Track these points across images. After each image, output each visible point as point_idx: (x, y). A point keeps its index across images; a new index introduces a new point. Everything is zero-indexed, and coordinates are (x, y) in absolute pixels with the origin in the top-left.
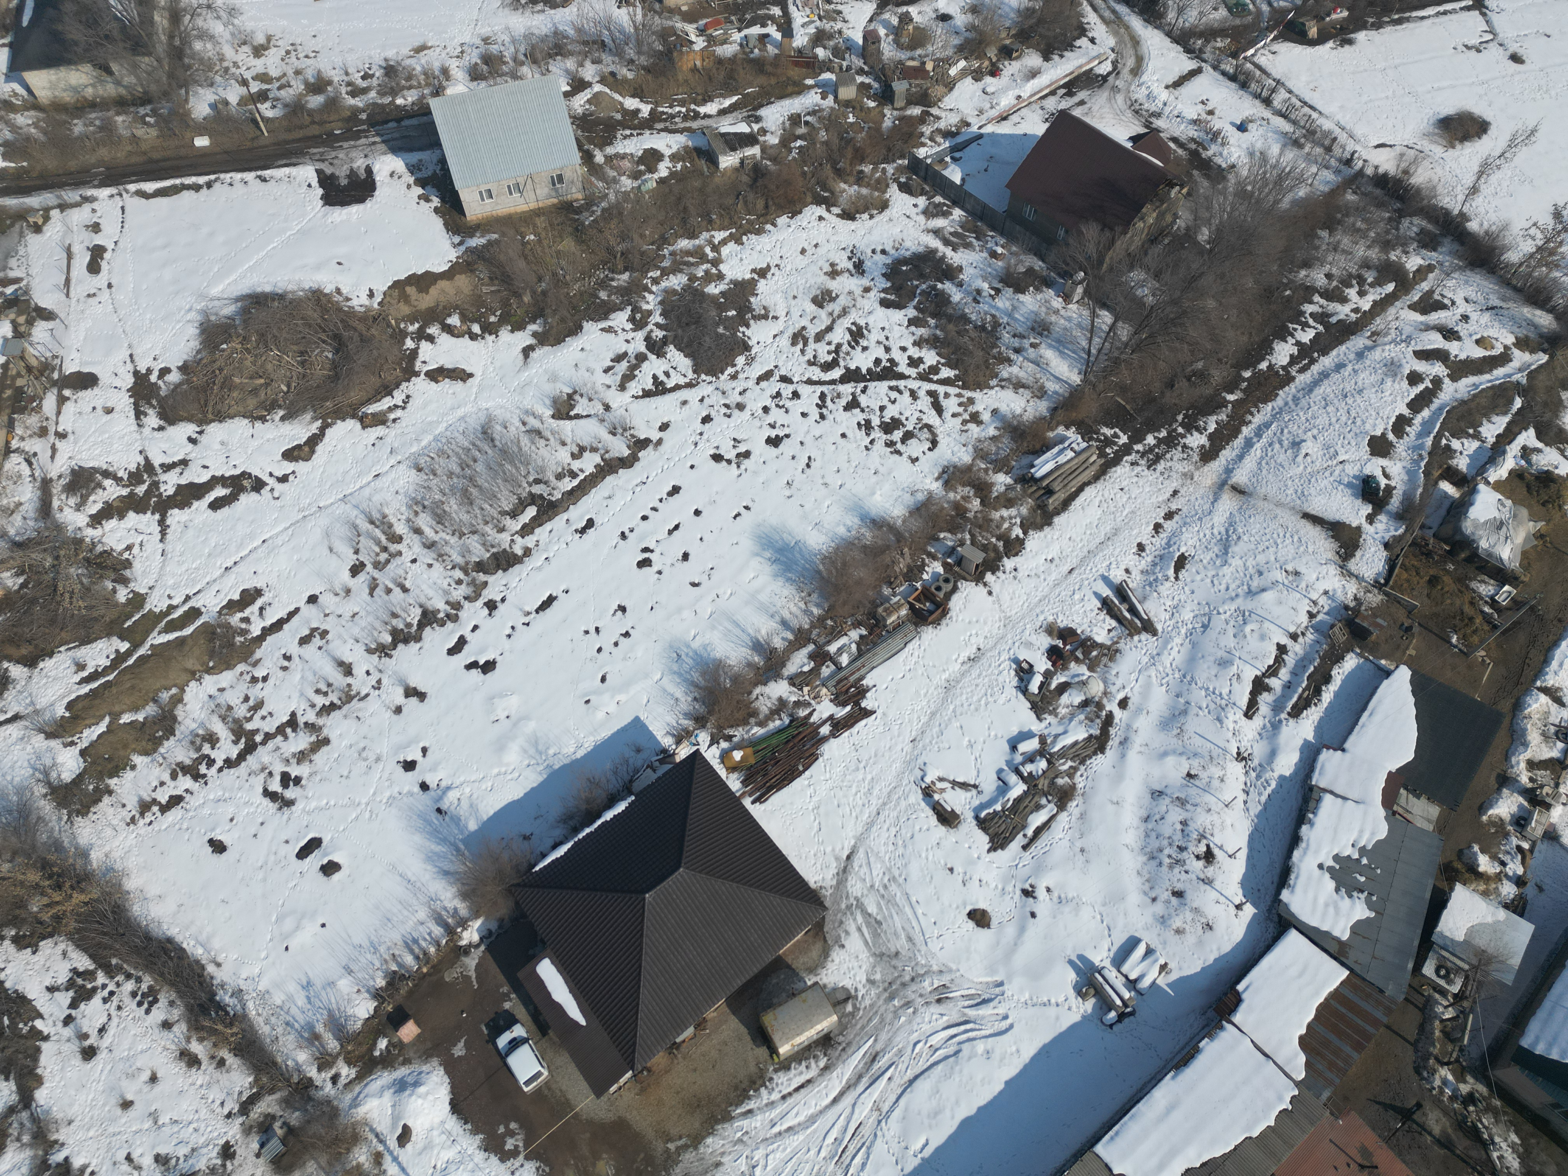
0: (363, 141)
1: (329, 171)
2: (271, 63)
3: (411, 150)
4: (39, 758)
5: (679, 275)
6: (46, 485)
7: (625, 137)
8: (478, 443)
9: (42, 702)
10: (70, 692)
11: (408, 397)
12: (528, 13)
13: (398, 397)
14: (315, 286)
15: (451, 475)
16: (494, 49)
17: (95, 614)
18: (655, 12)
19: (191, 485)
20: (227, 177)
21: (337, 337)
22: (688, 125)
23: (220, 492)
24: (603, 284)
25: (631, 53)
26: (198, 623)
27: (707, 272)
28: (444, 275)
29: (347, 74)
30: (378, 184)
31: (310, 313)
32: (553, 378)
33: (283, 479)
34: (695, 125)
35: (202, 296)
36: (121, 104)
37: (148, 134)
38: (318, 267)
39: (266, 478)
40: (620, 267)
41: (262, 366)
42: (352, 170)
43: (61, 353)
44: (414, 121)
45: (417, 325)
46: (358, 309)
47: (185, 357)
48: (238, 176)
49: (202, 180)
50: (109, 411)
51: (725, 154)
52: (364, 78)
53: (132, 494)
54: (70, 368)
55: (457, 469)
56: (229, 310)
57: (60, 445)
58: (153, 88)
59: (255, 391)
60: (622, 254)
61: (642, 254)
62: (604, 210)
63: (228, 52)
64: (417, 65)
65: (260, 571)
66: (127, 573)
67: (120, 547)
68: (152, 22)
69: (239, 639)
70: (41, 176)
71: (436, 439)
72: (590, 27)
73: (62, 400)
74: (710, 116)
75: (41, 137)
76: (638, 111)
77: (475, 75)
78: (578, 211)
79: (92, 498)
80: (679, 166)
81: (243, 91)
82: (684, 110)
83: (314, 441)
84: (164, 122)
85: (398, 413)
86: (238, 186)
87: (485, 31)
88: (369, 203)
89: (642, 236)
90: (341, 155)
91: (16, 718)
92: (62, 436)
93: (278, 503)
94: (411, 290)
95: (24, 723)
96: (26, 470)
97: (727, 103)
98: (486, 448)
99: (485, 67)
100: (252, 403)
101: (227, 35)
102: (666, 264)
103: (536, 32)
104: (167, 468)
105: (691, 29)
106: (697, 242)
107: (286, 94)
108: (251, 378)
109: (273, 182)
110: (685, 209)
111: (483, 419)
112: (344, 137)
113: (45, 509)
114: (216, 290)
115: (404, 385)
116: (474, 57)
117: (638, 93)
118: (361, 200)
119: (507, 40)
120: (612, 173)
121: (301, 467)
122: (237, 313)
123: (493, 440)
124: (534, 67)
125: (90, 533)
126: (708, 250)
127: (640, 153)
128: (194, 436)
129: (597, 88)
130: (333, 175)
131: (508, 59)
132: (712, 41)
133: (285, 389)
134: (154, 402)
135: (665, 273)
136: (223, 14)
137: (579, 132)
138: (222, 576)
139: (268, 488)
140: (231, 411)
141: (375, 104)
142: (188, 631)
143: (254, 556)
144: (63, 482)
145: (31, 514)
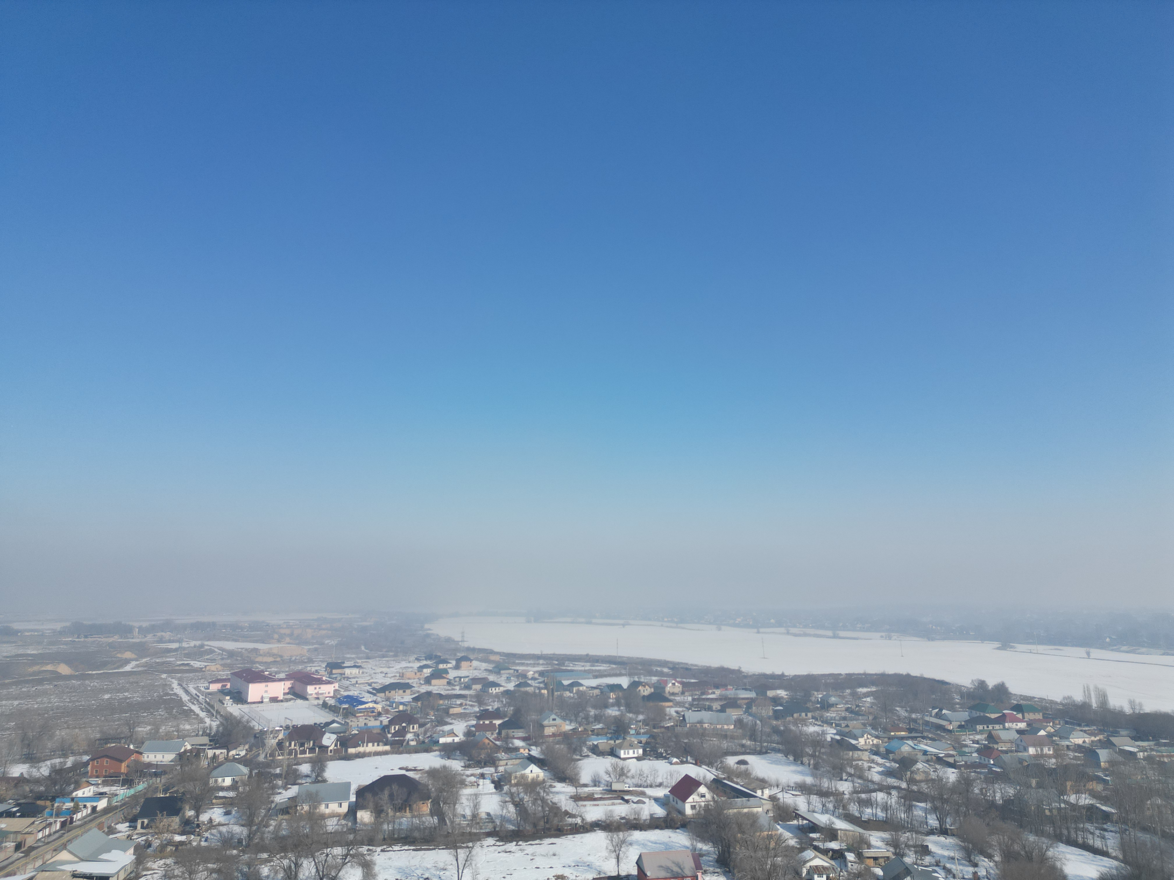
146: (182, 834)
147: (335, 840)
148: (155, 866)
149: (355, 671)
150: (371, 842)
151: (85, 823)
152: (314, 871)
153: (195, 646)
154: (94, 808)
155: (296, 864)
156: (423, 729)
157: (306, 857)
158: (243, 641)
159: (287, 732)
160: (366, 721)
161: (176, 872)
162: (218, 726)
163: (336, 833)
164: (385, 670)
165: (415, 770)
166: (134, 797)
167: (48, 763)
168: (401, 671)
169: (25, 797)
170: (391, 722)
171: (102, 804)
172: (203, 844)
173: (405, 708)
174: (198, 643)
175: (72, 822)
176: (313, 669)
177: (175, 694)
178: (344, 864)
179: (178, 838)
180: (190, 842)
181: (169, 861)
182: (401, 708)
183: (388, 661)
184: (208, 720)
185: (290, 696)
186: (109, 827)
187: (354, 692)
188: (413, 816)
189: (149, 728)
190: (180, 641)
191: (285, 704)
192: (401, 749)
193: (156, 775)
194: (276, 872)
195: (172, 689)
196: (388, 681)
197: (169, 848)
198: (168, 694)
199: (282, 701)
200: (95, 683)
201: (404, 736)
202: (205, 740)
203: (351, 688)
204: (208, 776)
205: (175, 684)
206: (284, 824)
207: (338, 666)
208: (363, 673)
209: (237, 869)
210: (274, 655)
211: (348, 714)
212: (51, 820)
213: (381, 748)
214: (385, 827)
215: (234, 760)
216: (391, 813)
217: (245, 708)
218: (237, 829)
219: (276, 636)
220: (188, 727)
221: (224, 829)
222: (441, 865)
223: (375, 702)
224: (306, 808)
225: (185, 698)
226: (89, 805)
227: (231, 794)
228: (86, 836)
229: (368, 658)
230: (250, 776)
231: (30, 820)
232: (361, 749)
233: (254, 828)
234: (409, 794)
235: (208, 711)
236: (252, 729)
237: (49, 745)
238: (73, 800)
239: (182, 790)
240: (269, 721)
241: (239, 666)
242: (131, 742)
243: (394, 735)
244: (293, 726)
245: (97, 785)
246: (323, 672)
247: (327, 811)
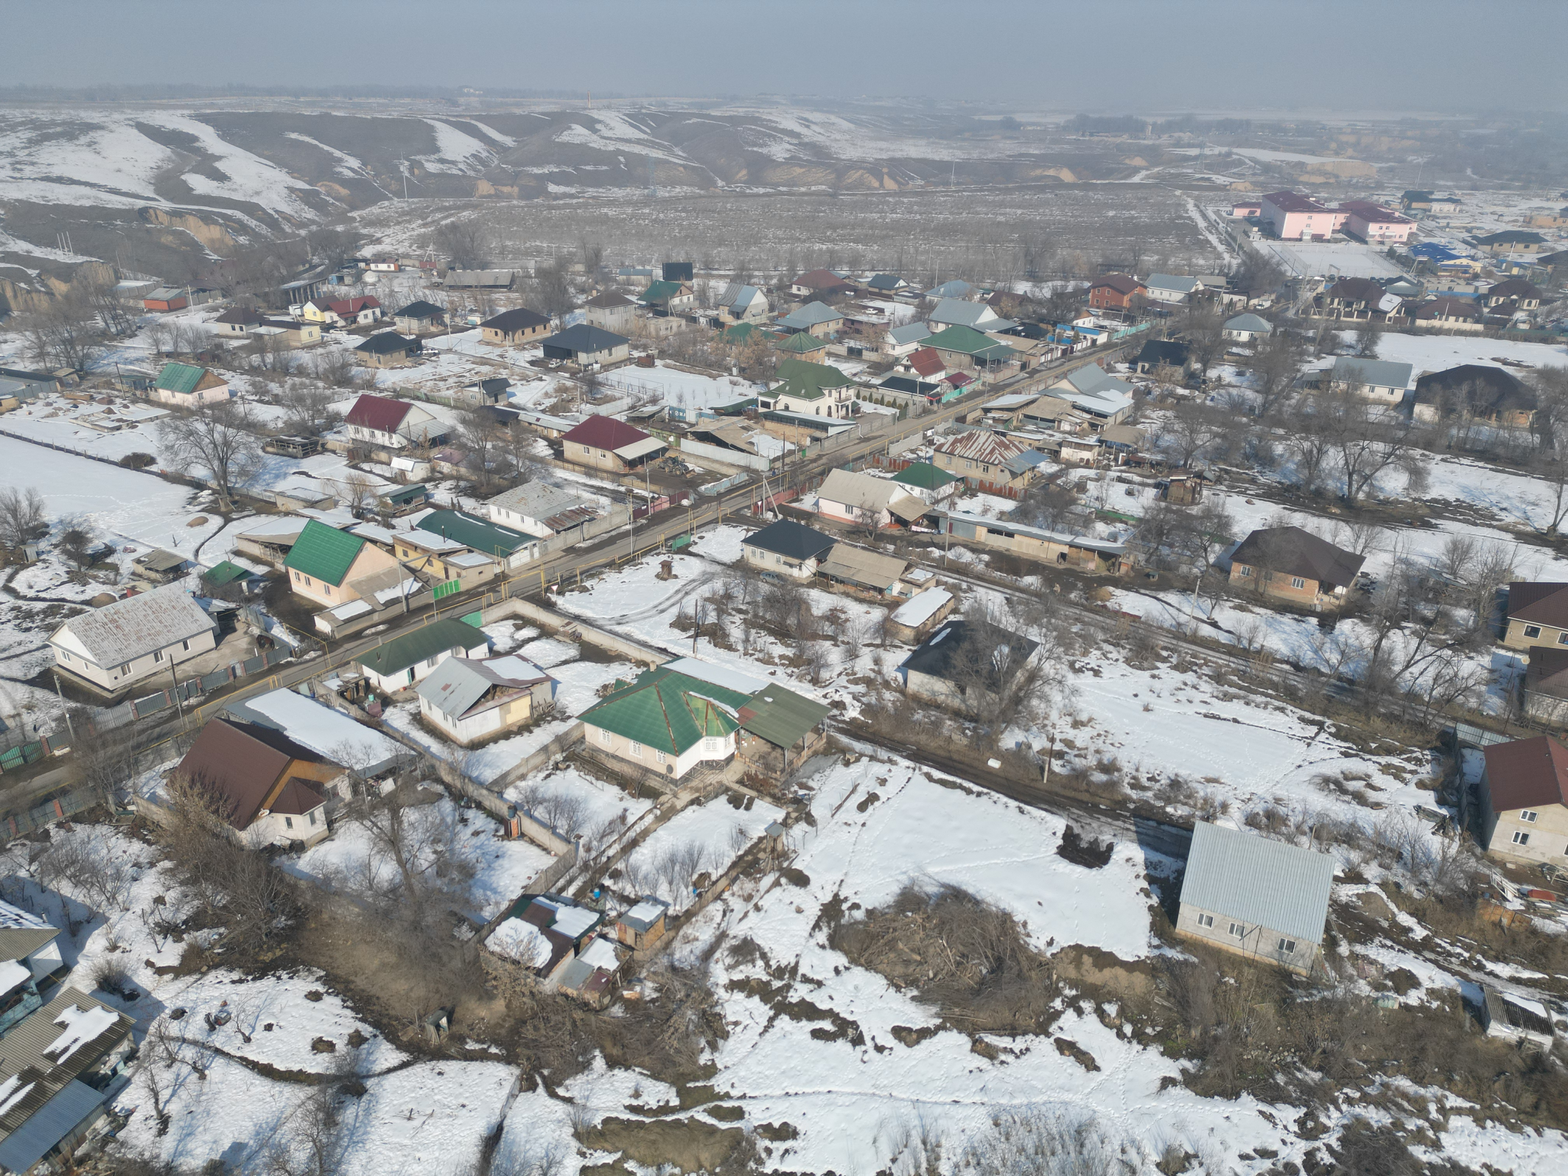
0: (1120, 823)
1: (1077, 830)
2: (1081, 737)
3: (1156, 849)
4: (556, 1147)
5: (1382, 1112)
6: (722, 936)
7: (1383, 946)
8: (1066, 1138)
9: (593, 1103)
10: (615, 1110)
11: (1027, 1049)
12: (1332, 797)
13: (1019, 1044)
14: (1009, 909)
15: (1022, 1150)
16: (1282, 810)
17: (678, 1059)
18: (1474, 854)
19: (812, 1005)
20: (995, 795)
21: (999, 961)
22: (1465, 971)
23: (827, 1025)
24: (1286, 1068)
25: (1428, 876)
26: (735, 1124)
27: (1420, 1130)
28: (1124, 965)
29: (1137, 770)
30: (1112, 861)
31: (991, 928)
32: (1180, 1126)
33: (880, 1049)
34: (1474, 975)
35: (920, 868)
36: (956, 714)
37: (960, 741)
38: (1020, 897)
39: (867, 1039)
40: (1315, 1062)
41: (927, 946)
42: (1096, 839)
43: (800, 851)
44: (1173, 830)
45: (1074, 992)
46: (1032, 948)
47: (877, 905)
48: (1004, 799)
49: (976, 788)
50: (799, 911)
51: (1501, 1022)
52: (1149, 779)
53: (768, 983)
54: (797, 865)
55: (1031, 1151)
56: (932, 889)
57: (752, 914)
58: (985, 714)
59: (907, 963)
60: (1324, 1052)
61: (1348, 1065)
62: (1324, 999)
63: (1054, 715)
64: (1202, 791)
65: (808, 1116)
66: (720, 1042)
67: (731, 1018)
68: (1013, 675)
69: (752, 1165)
70: (874, 734)
71: (1029, 1106)
72: (1393, 837)
73: (777, 883)
74: (1497, 976)
75: (892, 711)
76: (1410, 930)
77: (1251, 821)
78: (1295, 985)
79: (741, 967)
80: (1435, 1004)
81: (1048, 745)
82: (1467, 955)
83: (925, 1033)
84: (977, 738)
85: (1010, 1058)
86: (1000, 805)
87: (1281, 793)
88: (1094, 871)
89: (1356, 1047)
90: (1095, 825)
91: (569, 1101)
92: (757, 908)
93: (862, 1066)
94: (1087, 960)
95: (569, 1108)
96: (718, 918)
97: (1526, 974)
98: (1071, 1149)
99: (1264, 820)
100: (899, 970)
101: (1061, 705)
102: (1372, 1091)
103: (1333, 815)
104: (806, 980)
105: (1510, 889)
106: (1422, 1091)
107: (1079, 763)
108: (912, 950)
109: (1027, 817)
110: (1423, 1050)
111: (1084, 1118)
112: (1104, 813)
113: (708, 955)
114: (932, 870)
115: (1031, 1036)
116: (1259, 808)
117: (1419, 914)
118: (1090, 865)
119: (1299, 808)
120: (1351, 970)
121: (900, 1048)
122: (936, 895)
123: (1082, 1145)
124: (1315, 842)
125: (721, 993)
126: (1432, 1107)
127: (1394, 969)
128: (841, 968)
129: (1373, 889)
130: (1078, 835)
131: (1291, 824)
132: (1531, 908)
133: (931, 975)
134: (833, 924)
135: (1365, 1099)
136: (1067, 691)
137: (1333, 917)
138: (779, 1097)
139: (863, 1048)
140: (880, 967)
141: (1146, 802)
142: (724, 1126)
143: (813, 1098)
144: (734, 942)
145: (698, 952)
146: (1185, 387)
147: (1378, 432)
148: (1154, 415)
149: (1448, 207)
150: (1429, 445)
151: (1085, 356)
152: (1341, 463)
153: (1220, 155)
154: (1094, 342)
155: (1319, 450)
156: (1546, 308)
157: (1335, 444)
158: (1285, 151)
159: (1330, 285)
160: (1452, 285)
161: (1176, 427)
162: (1239, 266)
163: (1379, 424)
164: (1499, 209)
165: (1518, 365)
166: (1135, 337)
167: (1050, 284)
168: (1528, 213)
169: (1029, 318)
170: (1493, 291)
171: (1102, 338)
172: (1208, 403)
173: (1522, 272)
174: (1224, 150)
175: (1072, 352)
176: (1382, 199)
177: (1190, 218)
178: (1384, 464)
179: (1180, 391)
180: (1194, 398)
181: (1169, 414)
182: (1515, 271)
183: (1508, 196)
184: (1227, 256)
185: (1341, 236)
186: (1109, 364)
187: (1439, 240)
188: (1499, 428)
189: (1156, 257)
190: (1201, 146)
191: (1333, 246)
192: (1501, 332)
193: (1161, 315)
194: (1293, 453)
195: (1187, 211)
196: (1501, 228)
197: (1170, 400)
198: (1180, 217)
199: (1328, 241)
200: (1099, 196)
201: (1511, 314)
202: (1222, 281)
203: (1438, 233)
204: (1221, 326)
205: (1190, 206)
206: (1311, 400)
207: (1423, 197)
208: (1461, 211)
209: (1245, 439)
210: (1325, 174)
211: (1424, 270)
212: (1053, 346)
213: (1468, 326)
214: (1454, 431)
215: (1255, 311)
216: (1466, 414)
217: (1276, 245)
218: (1250, 394)
219: (1333, 145)
220: (1201, 262)
221: (1234, 391)
222: (1532, 498)
223: (1473, 258)
224: (1343, 386)
225: (1202, 224)
226: (1089, 336)
227: (1247, 352)
228: (1085, 369)
229: (1475, 188)
230: (1273, 334)
231: (1033, 342)
232: (1436, 323)
233: (1272, 397)
234: (1501, 397)
235: (1228, 245)
236: (1282, 274)
237: (1051, 264)
238: (1073, 328)
239: (1189, 338)
240: (1307, 267)
241: (1276, 187)
242: (1135, 272)
243: (1494, 310)
244: (1340, 278)
245: (1097, 316)
246: (1396, 205)
247: (1372, 396)
